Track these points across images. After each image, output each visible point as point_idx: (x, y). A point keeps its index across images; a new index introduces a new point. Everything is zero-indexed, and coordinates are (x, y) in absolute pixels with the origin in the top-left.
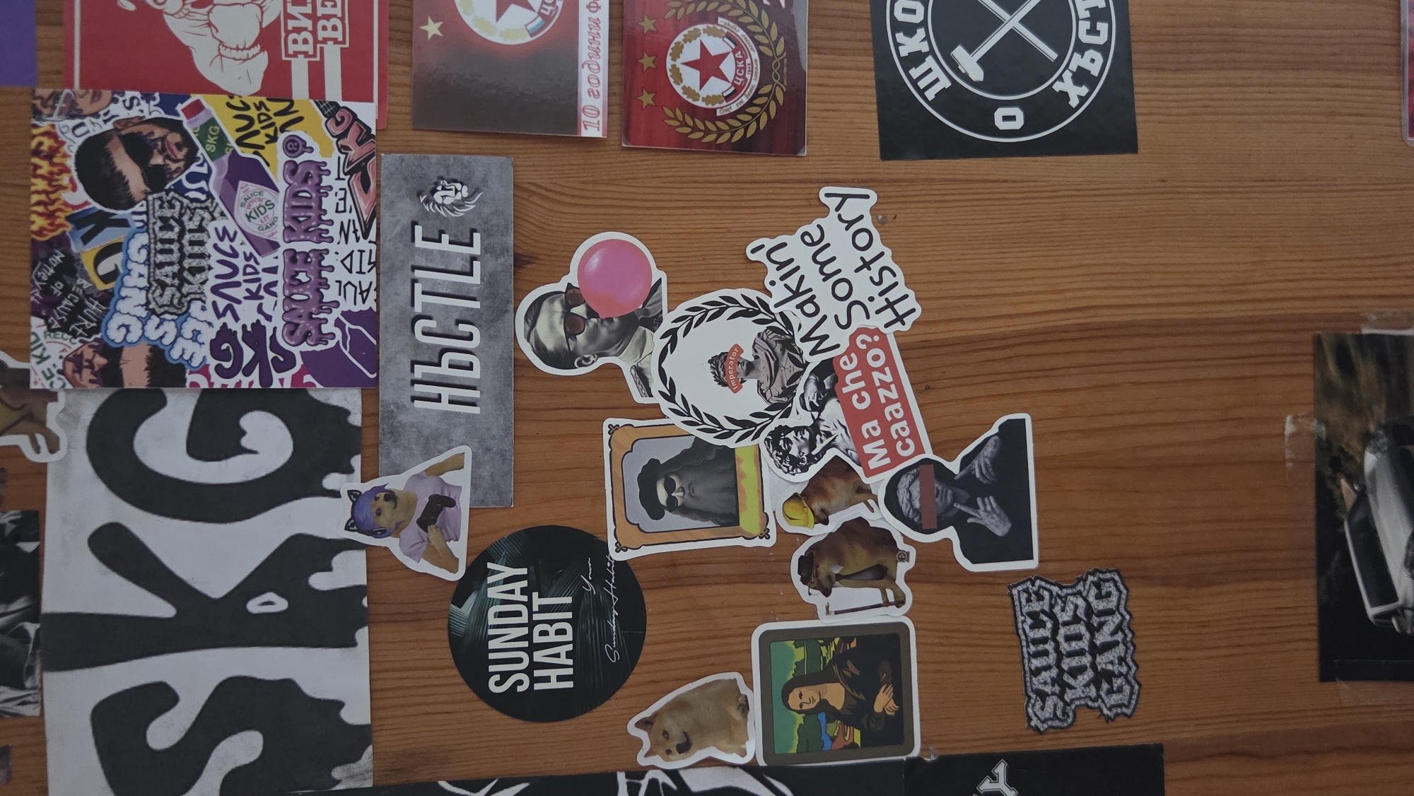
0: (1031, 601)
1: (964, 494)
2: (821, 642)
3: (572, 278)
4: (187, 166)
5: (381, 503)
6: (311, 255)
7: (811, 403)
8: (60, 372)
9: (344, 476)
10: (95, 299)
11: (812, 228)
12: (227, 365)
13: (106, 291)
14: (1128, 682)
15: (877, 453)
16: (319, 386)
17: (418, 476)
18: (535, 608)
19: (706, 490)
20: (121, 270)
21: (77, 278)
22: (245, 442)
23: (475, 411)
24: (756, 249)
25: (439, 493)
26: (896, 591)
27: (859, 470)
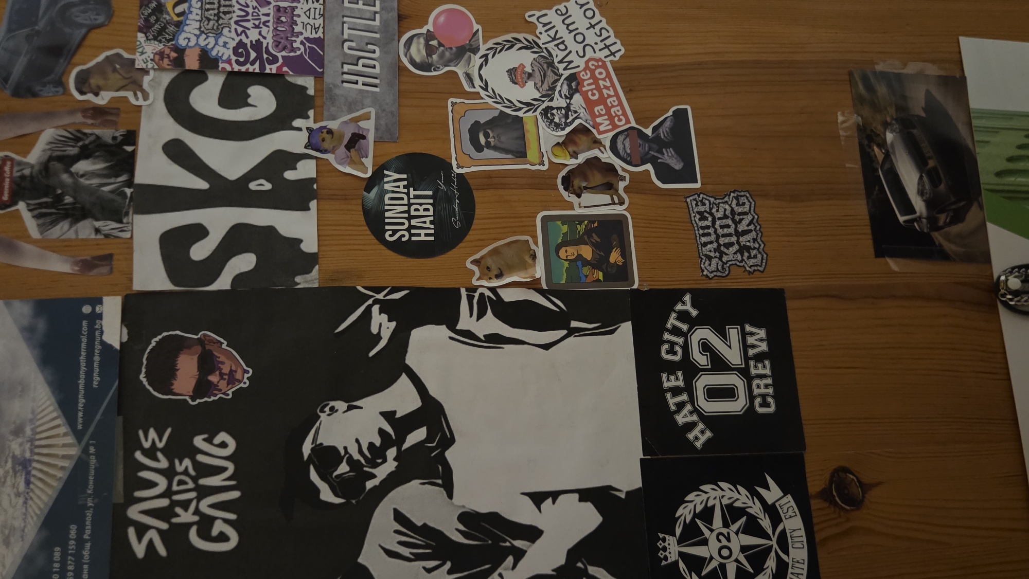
0: (698, 206)
1: (655, 146)
2: (577, 223)
3: (430, 26)
5: (325, 135)
6: (288, 8)
7: (565, 95)
8: (151, 60)
9: (305, 120)
10: (172, 25)
11: (561, 7)
12: (242, 60)
13: (178, 21)
14: (760, 253)
15: (605, 124)
16: (291, 73)
17: (345, 122)
18: (412, 196)
19: (507, 139)
20: (187, 11)
21: (163, 14)
22: (250, 101)
23: (377, 90)
24: (533, 16)
25: (357, 132)
26: (619, 197)
27: (594, 131)
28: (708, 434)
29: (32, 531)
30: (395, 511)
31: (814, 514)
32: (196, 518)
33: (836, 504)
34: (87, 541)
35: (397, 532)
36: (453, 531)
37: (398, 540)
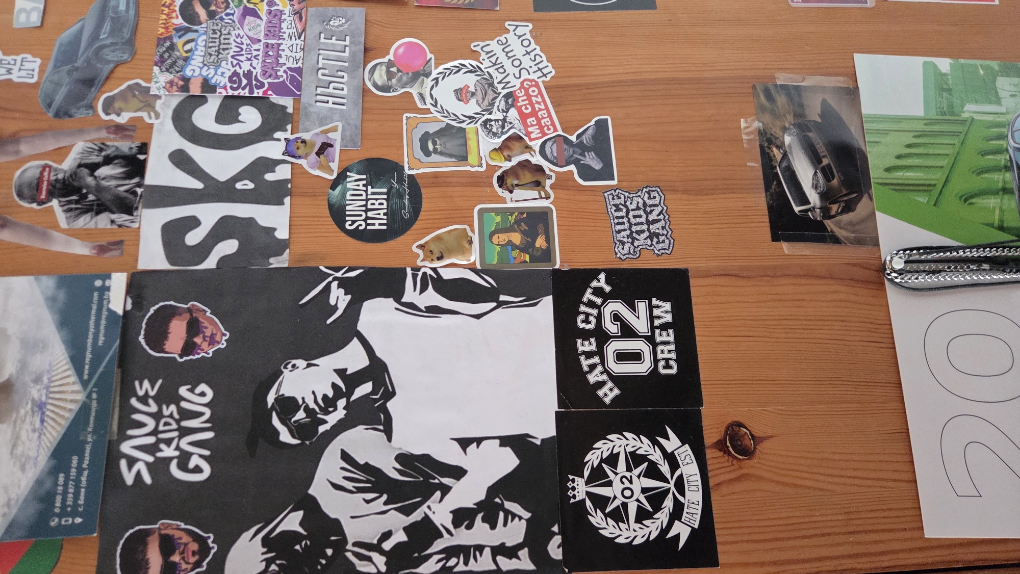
0: (615, 199)
1: (579, 151)
2: (508, 214)
4: (225, 10)
5: (300, 144)
6: (275, 45)
8: (164, 87)
9: (283, 133)
10: (181, 60)
11: (502, 38)
12: (235, 86)
13: (186, 57)
14: (667, 238)
15: (535, 132)
16: (274, 96)
17: (317, 134)
18: (369, 193)
19: (452, 145)
20: (194, 49)
21: (175, 52)
22: (240, 118)
23: (344, 107)
24: (476, 46)
25: (326, 141)
26: (546, 192)
27: (526, 138)
28: (616, 391)
29: (43, 460)
30: (343, 451)
31: (709, 462)
32: (177, 453)
33: (730, 454)
34: (85, 469)
35: (343, 469)
36: (390, 468)
37: (343, 475)
